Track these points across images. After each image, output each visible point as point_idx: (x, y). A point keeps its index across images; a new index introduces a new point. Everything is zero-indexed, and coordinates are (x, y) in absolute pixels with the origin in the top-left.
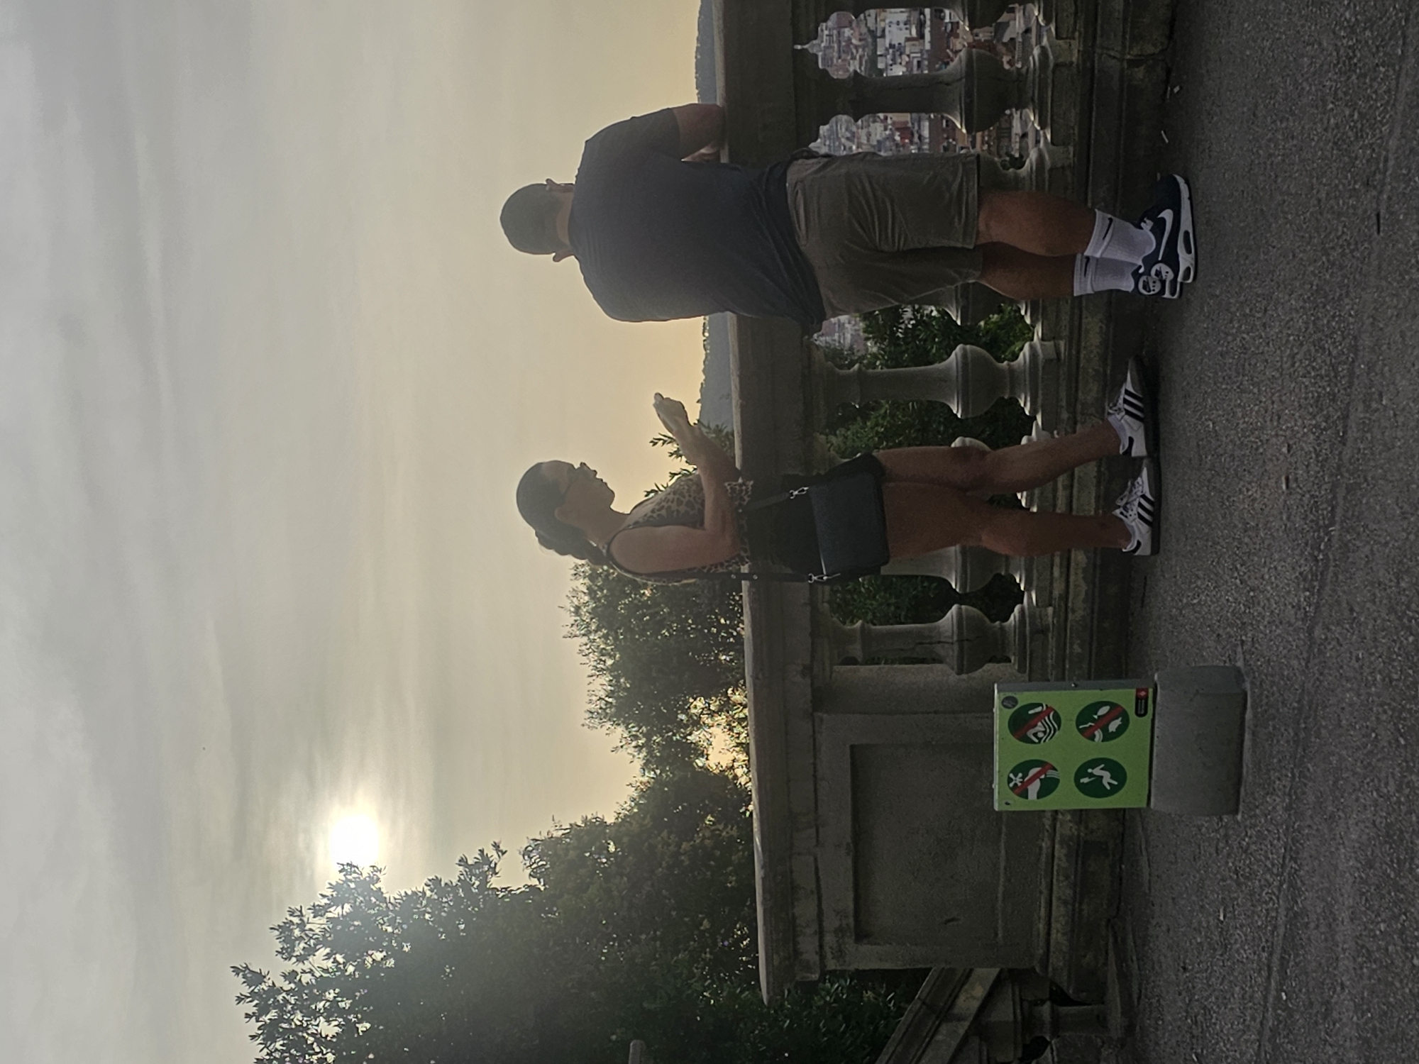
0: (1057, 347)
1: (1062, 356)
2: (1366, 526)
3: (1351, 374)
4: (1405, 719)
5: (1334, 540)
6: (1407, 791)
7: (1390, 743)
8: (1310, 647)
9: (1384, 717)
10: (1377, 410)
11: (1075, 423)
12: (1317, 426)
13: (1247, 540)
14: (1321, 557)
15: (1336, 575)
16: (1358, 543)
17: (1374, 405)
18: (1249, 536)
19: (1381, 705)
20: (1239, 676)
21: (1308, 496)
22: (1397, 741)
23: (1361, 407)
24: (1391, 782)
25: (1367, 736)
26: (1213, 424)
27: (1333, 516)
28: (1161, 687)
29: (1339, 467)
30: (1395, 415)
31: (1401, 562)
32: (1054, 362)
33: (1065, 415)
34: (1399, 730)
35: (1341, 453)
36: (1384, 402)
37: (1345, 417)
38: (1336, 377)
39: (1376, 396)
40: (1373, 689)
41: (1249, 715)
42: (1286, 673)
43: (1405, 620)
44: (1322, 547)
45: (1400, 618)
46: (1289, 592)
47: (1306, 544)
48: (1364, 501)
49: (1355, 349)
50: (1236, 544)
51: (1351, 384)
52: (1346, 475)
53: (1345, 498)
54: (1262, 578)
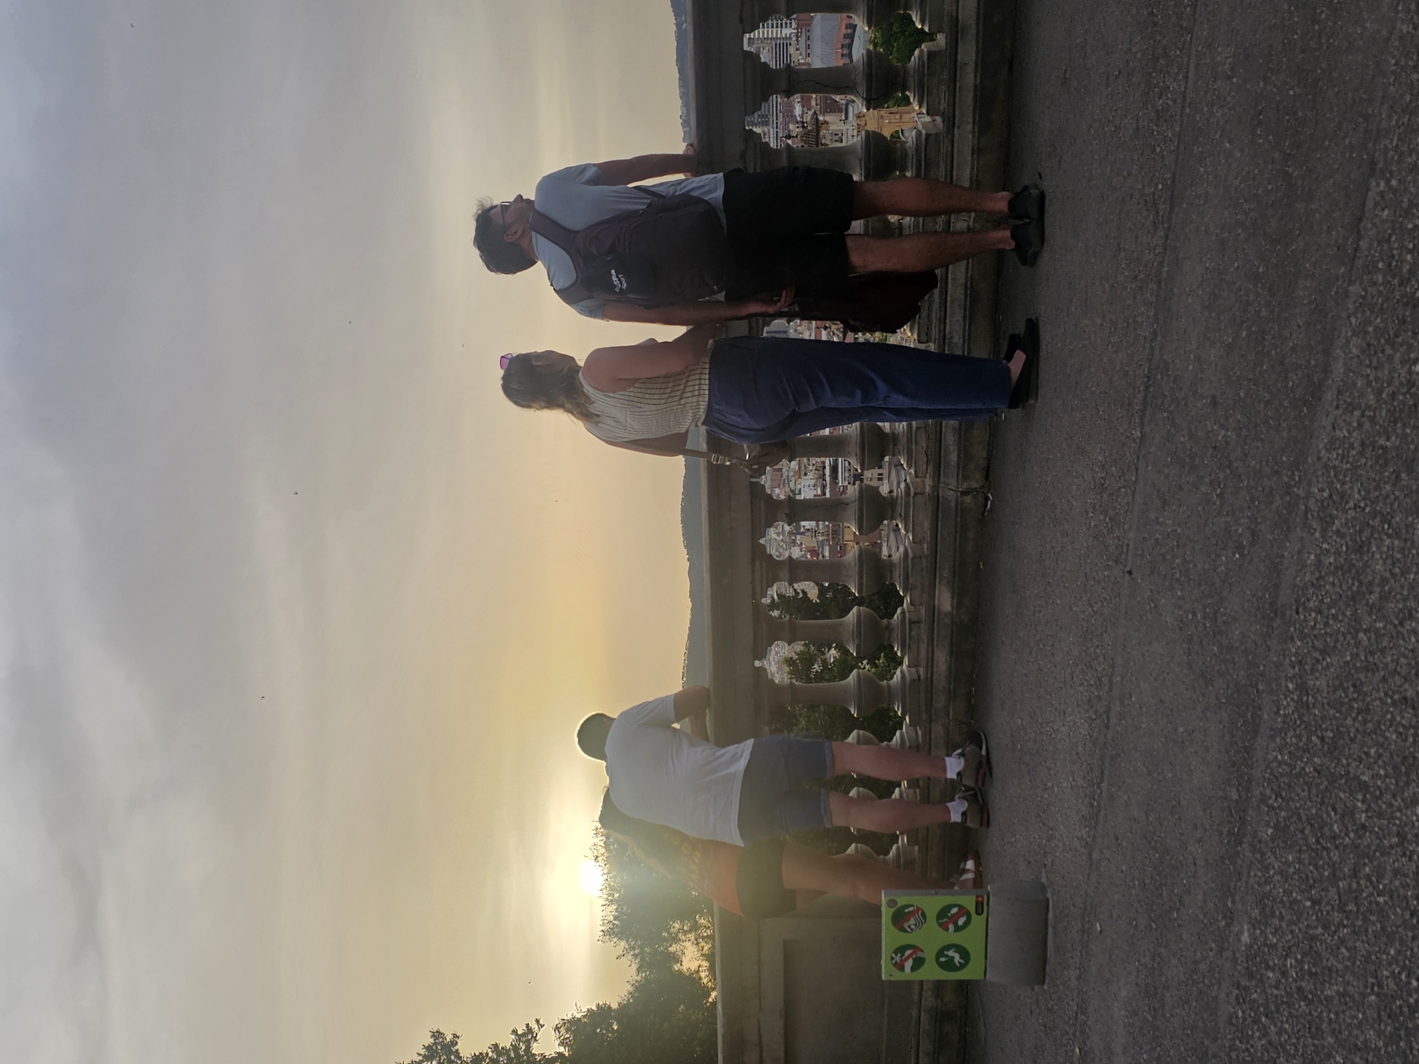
0: (918, 671)
1: (922, 678)
2: (1124, 782)
3: (1111, 683)
4: (1155, 911)
5: (1104, 794)
6: (1158, 960)
7: (1146, 928)
8: (1091, 865)
9: (1141, 910)
10: (1129, 705)
11: (931, 721)
12: (1090, 718)
13: (1046, 796)
14: (1095, 803)
15: (1106, 815)
16: (1120, 793)
17: (1126, 702)
18: (1048, 794)
19: (1139, 902)
20: (1043, 888)
21: (1085, 764)
22: (1150, 925)
23: (1118, 703)
24: (1147, 954)
25: (1130, 924)
26: (1022, 720)
27: (1103, 776)
28: (994, 896)
29: (1105, 743)
30: (1140, 708)
31: (1148, 804)
32: (916, 682)
33: (924, 716)
34: (1151, 918)
35: (1106, 735)
36: (1133, 699)
37: (1108, 711)
38: (1101, 684)
39: (1128, 696)
40: (1133, 891)
41: (1051, 915)
42: (1075, 884)
43: (1153, 843)
44: (1096, 797)
45: (1150, 843)
46: (1075, 829)
47: (1086, 796)
48: (1123, 765)
49: (1113, 667)
50: (1039, 799)
51: (1110, 689)
52: (1110, 748)
53: (1110, 764)
54: (1057, 821)
